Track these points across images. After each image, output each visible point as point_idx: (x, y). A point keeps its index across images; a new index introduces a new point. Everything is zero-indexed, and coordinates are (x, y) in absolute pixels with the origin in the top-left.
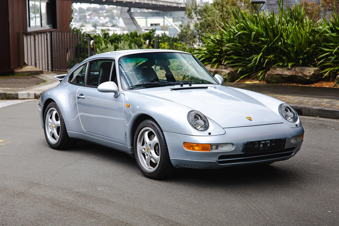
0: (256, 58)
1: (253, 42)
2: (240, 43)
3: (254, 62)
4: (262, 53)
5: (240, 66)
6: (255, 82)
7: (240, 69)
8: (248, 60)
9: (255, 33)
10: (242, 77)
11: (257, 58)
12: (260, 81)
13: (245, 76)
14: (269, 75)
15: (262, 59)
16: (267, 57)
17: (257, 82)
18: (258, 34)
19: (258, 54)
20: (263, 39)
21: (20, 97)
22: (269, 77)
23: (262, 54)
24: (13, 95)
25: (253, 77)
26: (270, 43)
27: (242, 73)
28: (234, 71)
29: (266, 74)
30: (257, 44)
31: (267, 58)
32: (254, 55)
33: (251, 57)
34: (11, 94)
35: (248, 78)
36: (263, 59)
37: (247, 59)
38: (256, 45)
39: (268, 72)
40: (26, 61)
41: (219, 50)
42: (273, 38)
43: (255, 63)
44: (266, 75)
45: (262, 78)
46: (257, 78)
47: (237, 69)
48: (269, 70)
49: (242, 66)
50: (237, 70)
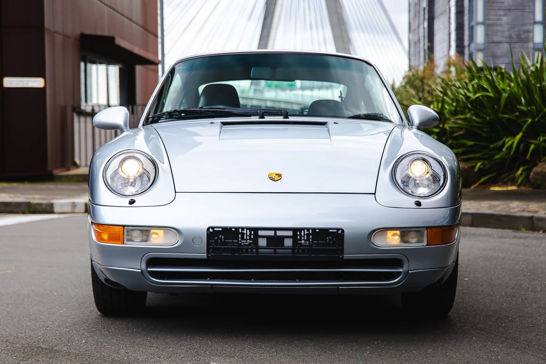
0: (510, 143)
1: (504, 113)
2: (477, 116)
3: (506, 152)
4: (521, 134)
5: (479, 159)
6: (510, 188)
7: (479, 164)
8: (493, 149)
9: (506, 95)
10: (483, 179)
11: (513, 143)
12: (519, 186)
13: (490, 179)
14: (537, 174)
15: (522, 145)
16: (532, 141)
17: (514, 188)
18: (513, 100)
19: (514, 136)
20: (523, 108)
21: (56, 209)
22: (539, 177)
23: (522, 136)
24: (44, 206)
25: (505, 180)
26: (537, 116)
27: (482, 172)
28: (469, 168)
29: (531, 172)
30: (510, 117)
31: (531, 143)
32: (505, 138)
33: (500, 143)
34: (40, 204)
35: (495, 182)
36: (524, 146)
37: (492, 146)
38: (508, 119)
39: (534, 169)
40: (77, 160)
41: (437, 130)
42: (542, 105)
43: (510, 152)
44: (532, 174)
45: (522, 182)
46: (513, 181)
47: (474, 164)
48: (536, 165)
49: (483, 159)
50: (474, 167)
